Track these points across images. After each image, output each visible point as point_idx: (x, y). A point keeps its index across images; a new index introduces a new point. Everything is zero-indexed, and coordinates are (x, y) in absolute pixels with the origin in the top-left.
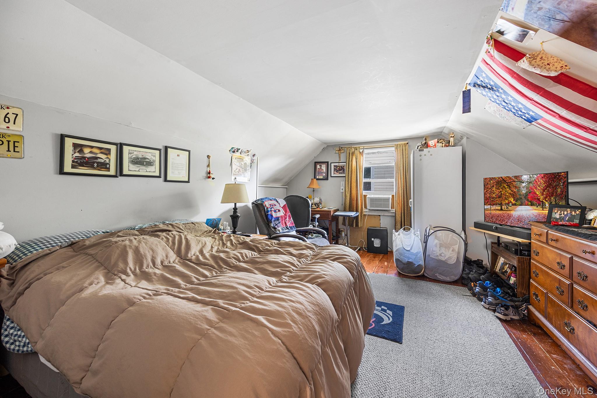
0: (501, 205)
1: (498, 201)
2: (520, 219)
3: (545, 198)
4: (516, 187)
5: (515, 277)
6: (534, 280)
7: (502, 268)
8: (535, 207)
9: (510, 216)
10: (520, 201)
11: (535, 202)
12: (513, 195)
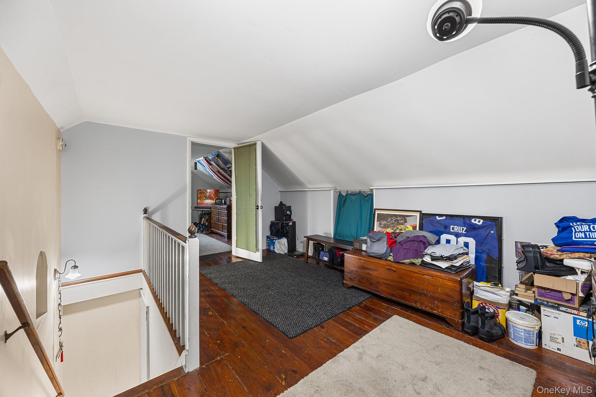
0: (201, 199)
1: (200, 198)
2: (206, 204)
3: (214, 197)
4: (205, 194)
5: (207, 223)
6: (212, 220)
7: (203, 222)
8: (211, 200)
9: (203, 203)
10: (207, 198)
11: (211, 198)
12: (205, 196)
